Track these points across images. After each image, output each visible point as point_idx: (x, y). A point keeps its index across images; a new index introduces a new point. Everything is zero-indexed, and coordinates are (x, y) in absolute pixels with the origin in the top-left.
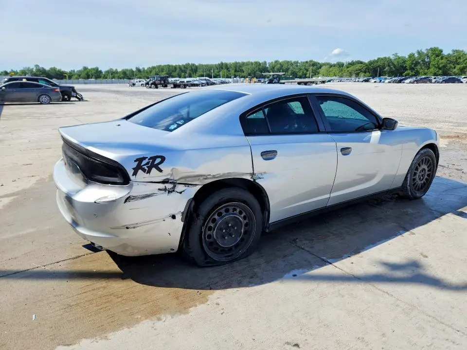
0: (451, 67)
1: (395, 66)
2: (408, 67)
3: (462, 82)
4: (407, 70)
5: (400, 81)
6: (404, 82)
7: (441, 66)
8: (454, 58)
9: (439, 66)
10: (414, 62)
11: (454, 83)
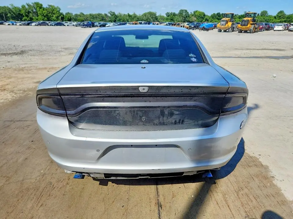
0: (51, 16)
1: (14, 13)
2: (24, 15)
3: (65, 25)
4: (23, 16)
5: (28, 24)
6: (31, 25)
7: (45, 15)
8: (51, 10)
9: (43, 15)
10: (27, 11)
11: (61, 26)
